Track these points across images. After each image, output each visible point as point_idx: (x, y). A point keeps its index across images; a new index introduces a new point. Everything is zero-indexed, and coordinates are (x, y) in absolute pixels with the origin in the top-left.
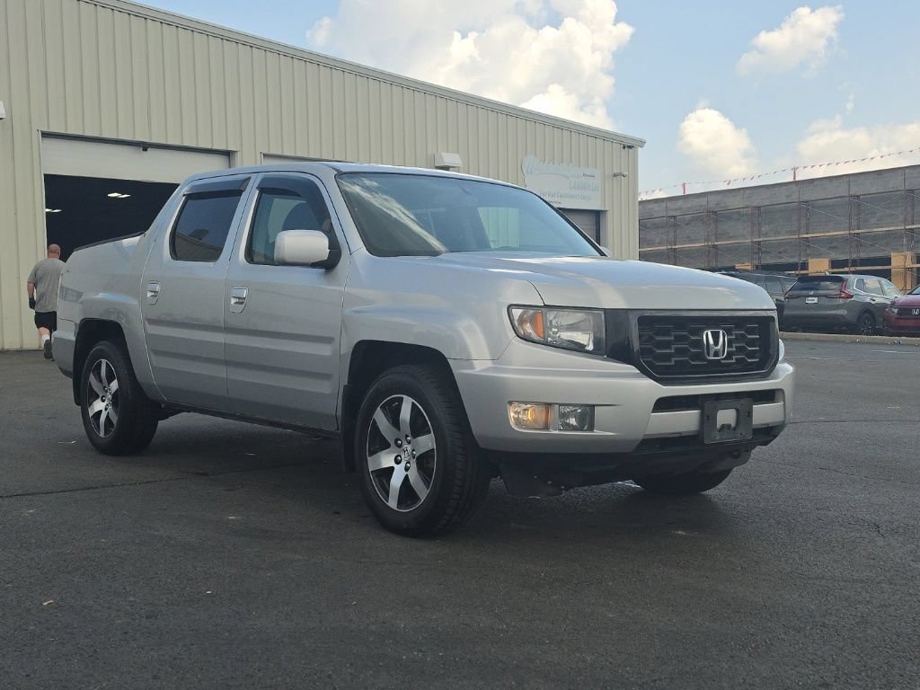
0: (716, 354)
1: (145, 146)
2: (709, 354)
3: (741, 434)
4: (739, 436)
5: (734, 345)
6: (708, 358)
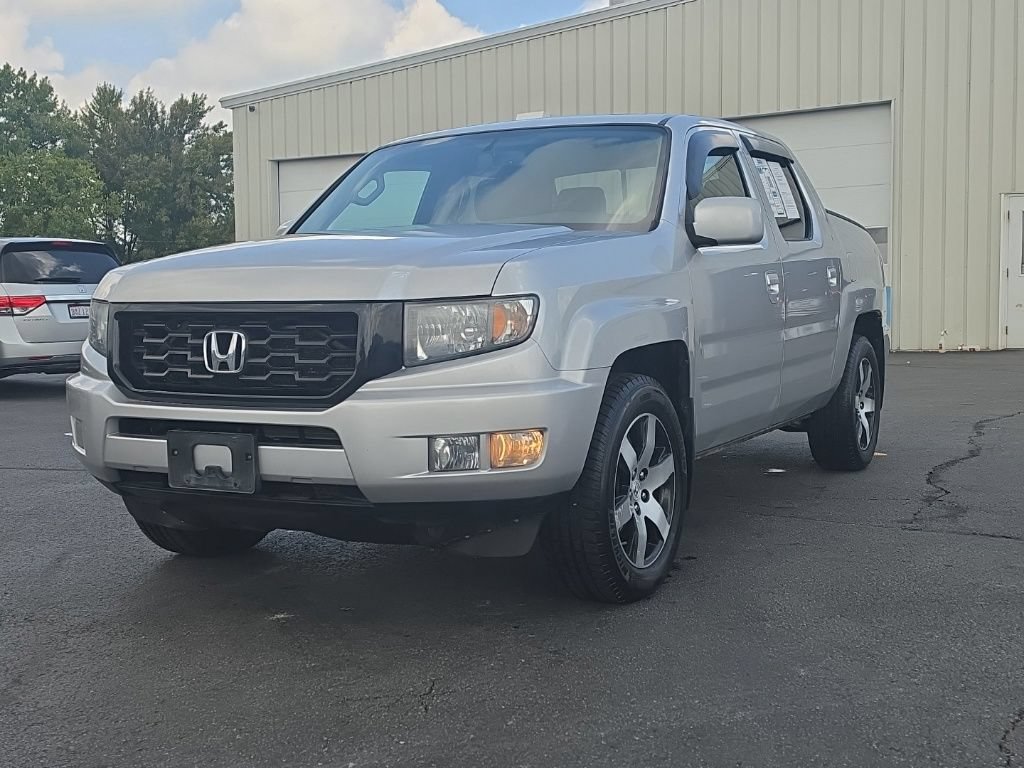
0: (224, 365)
2: (210, 365)
3: (236, 485)
4: (231, 487)
5: (272, 354)
6: (209, 369)
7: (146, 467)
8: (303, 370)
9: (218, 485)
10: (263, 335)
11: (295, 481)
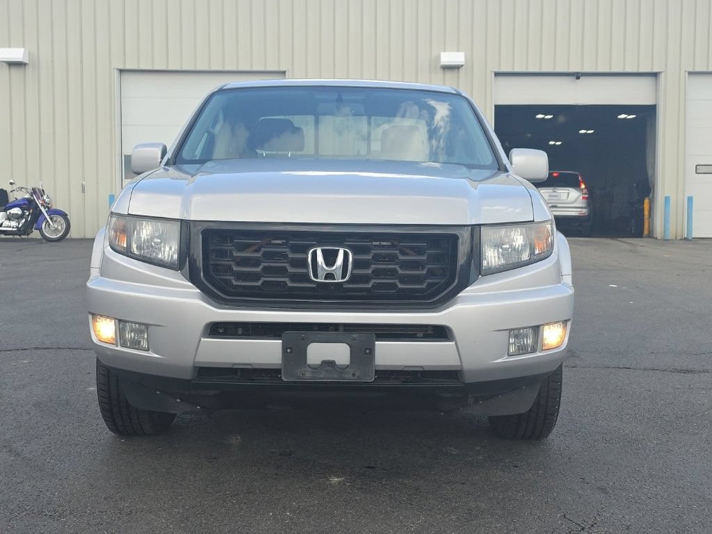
0: (330, 276)
1: (578, 76)
2: (316, 276)
3: (354, 375)
4: (348, 377)
5: (373, 266)
6: (315, 280)
7: (250, 364)
8: (403, 279)
9: (335, 376)
10: (366, 250)
11: (405, 369)
